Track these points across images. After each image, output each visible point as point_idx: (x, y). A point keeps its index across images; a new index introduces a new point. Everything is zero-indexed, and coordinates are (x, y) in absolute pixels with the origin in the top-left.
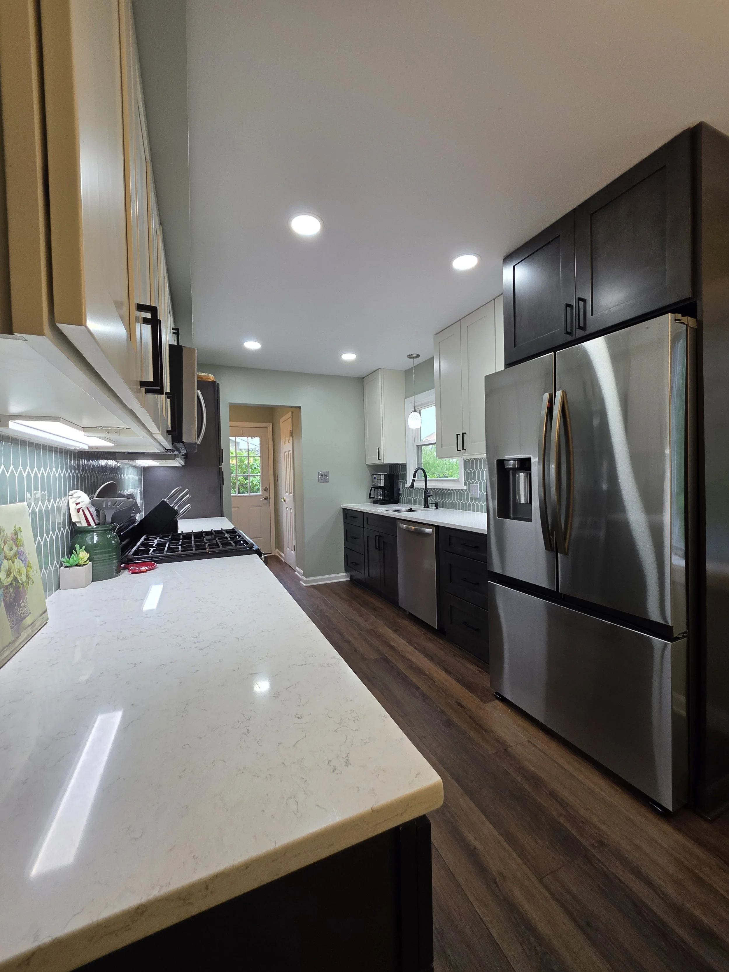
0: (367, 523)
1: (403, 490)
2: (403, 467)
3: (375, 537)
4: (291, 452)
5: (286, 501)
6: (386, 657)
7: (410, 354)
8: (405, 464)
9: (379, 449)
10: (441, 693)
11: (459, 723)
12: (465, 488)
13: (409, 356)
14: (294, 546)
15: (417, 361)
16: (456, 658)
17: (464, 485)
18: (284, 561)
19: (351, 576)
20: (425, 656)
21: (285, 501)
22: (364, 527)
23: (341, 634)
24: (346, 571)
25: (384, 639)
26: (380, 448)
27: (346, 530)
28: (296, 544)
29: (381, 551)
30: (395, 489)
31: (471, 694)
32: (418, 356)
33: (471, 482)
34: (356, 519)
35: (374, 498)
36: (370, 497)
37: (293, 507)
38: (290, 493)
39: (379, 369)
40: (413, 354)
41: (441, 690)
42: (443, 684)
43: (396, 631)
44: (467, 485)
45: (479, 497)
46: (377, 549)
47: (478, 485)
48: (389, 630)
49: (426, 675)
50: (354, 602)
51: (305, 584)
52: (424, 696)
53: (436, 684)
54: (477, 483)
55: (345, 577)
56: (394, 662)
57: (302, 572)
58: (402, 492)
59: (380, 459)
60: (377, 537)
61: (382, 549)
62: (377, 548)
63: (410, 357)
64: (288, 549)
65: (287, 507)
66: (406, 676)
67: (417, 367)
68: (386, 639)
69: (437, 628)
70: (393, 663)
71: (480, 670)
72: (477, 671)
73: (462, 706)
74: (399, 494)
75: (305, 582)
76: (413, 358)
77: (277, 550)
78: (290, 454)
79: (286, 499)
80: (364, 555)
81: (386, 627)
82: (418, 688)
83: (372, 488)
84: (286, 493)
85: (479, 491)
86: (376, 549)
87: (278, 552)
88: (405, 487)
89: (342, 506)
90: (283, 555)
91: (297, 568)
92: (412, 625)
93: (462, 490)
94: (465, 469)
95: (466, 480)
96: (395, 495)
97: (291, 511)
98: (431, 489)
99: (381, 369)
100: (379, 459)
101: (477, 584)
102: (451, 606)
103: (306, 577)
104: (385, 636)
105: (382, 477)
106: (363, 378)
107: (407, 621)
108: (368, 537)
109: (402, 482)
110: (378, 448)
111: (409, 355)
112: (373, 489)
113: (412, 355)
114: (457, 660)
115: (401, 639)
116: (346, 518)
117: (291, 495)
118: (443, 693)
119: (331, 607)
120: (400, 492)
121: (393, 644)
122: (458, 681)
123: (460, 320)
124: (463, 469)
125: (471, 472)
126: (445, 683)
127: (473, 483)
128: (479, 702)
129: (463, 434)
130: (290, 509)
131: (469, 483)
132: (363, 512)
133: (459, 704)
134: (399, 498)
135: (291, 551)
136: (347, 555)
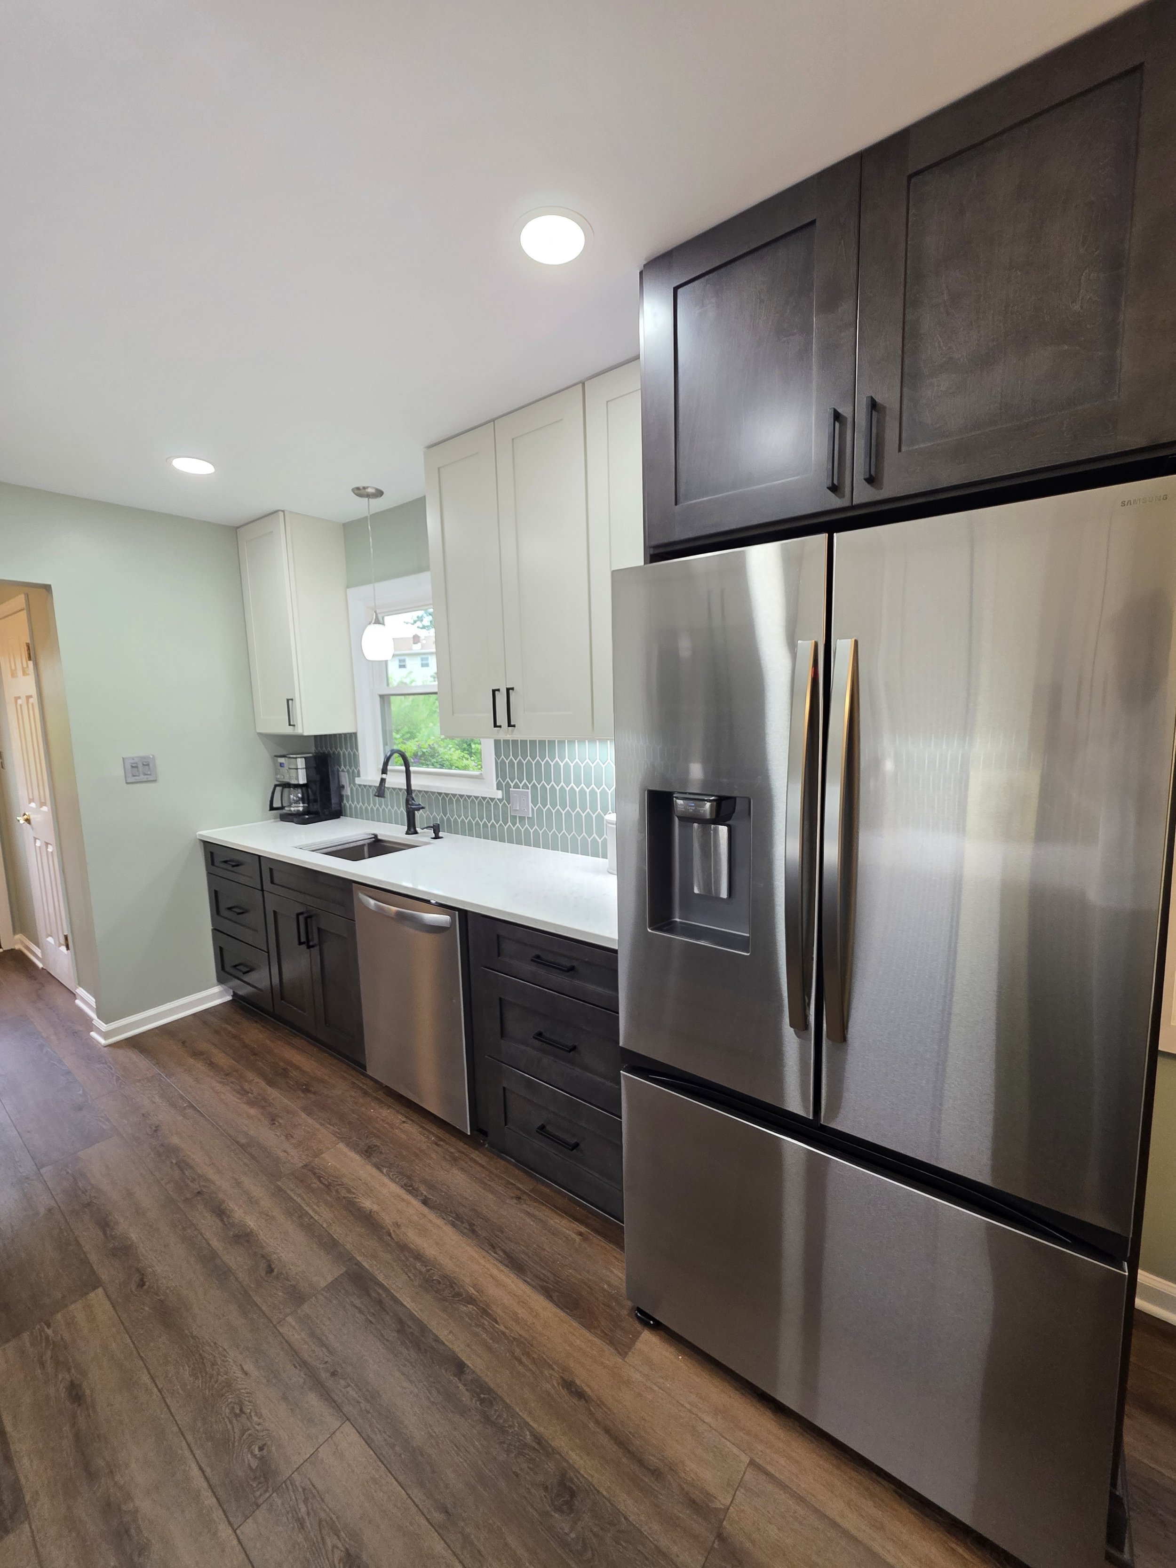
0: (272, 882)
1: (352, 790)
2: (350, 738)
3: (295, 916)
4: (34, 700)
5: (32, 821)
6: (358, 1264)
7: (360, 485)
8: (353, 733)
9: (290, 702)
10: (520, 1362)
11: (592, 1476)
12: (499, 794)
13: (356, 492)
14: (66, 938)
15: (378, 505)
16: (524, 1206)
17: (498, 789)
18: (40, 965)
19: (235, 995)
20: (454, 1225)
21: (28, 821)
22: (262, 890)
23: (220, 1212)
24: (221, 981)
25: (343, 1193)
26: (292, 700)
27: (216, 892)
28: (72, 932)
29: (312, 949)
30: (333, 787)
31: (588, 1334)
32: (379, 493)
33: (512, 785)
34: (241, 867)
35: (282, 808)
36: (272, 808)
37: (52, 839)
38: (42, 804)
39: (277, 511)
40: (368, 487)
41: (518, 1352)
42: (517, 1320)
43: (368, 1152)
44: (502, 790)
45: (530, 816)
46: (303, 943)
47: (529, 791)
48: (352, 1155)
49: (471, 1300)
50: (250, 1075)
51: (105, 1040)
52: (482, 1396)
53: (502, 1328)
54: (527, 787)
55: (220, 995)
56: (381, 1278)
57: (92, 1000)
58: (349, 794)
59: (294, 725)
60: (301, 918)
61: (316, 941)
62: (303, 939)
63: (360, 492)
64: (50, 939)
65: (35, 839)
66: (423, 1328)
67: (378, 518)
68: (349, 1191)
69: (469, 1134)
70: (381, 1286)
71: (583, 1229)
72: (578, 1238)
73: (580, 1395)
74: (341, 797)
75: (106, 1035)
76: (368, 496)
77: (18, 936)
78: (33, 704)
79: (32, 817)
80: (268, 952)
81: (341, 1146)
82: (460, 1368)
83: (276, 786)
84: (30, 803)
85: (531, 804)
86: (300, 943)
87: (22, 943)
88: (355, 784)
89: (200, 835)
90: (38, 952)
91: (80, 991)
92: (404, 1119)
93: (492, 799)
94: (498, 755)
95: (500, 778)
96: (334, 800)
97: (50, 849)
98: (420, 791)
99: (283, 511)
100: (292, 723)
101: (574, 1048)
102: (504, 1088)
103: (106, 1024)
104: (345, 1180)
105: (301, 763)
106: (238, 527)
107: (389, 1107)
108: (275, 912)
109: (348, 771)
110: (288, 700)
111: (358, 489)
112: (278, 789)
113: (364, 488)
114: (528, 1214)
115: (386, 1180)
116: (213, 863)
117: (45, 809)
118: (524, 1359)
119: (185, 1108)
120: (344, 793)
121: (367, 1204)
122: (547, 1293)
123: (493, 420)
124: (494, 756)
125: (511, 762)
126: (521, 1312)
127: (516, 786)
128: (611, 1358)
129: (508, 690)
130: (47, 844)
131: (508, 786)
132: (259, 856)
133: (569, 1386)
134: (343, 804)
135: (60, 946)
136: (221, 949)
